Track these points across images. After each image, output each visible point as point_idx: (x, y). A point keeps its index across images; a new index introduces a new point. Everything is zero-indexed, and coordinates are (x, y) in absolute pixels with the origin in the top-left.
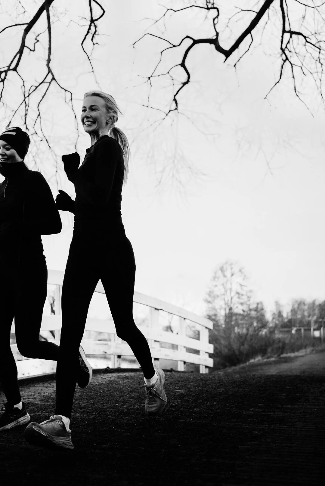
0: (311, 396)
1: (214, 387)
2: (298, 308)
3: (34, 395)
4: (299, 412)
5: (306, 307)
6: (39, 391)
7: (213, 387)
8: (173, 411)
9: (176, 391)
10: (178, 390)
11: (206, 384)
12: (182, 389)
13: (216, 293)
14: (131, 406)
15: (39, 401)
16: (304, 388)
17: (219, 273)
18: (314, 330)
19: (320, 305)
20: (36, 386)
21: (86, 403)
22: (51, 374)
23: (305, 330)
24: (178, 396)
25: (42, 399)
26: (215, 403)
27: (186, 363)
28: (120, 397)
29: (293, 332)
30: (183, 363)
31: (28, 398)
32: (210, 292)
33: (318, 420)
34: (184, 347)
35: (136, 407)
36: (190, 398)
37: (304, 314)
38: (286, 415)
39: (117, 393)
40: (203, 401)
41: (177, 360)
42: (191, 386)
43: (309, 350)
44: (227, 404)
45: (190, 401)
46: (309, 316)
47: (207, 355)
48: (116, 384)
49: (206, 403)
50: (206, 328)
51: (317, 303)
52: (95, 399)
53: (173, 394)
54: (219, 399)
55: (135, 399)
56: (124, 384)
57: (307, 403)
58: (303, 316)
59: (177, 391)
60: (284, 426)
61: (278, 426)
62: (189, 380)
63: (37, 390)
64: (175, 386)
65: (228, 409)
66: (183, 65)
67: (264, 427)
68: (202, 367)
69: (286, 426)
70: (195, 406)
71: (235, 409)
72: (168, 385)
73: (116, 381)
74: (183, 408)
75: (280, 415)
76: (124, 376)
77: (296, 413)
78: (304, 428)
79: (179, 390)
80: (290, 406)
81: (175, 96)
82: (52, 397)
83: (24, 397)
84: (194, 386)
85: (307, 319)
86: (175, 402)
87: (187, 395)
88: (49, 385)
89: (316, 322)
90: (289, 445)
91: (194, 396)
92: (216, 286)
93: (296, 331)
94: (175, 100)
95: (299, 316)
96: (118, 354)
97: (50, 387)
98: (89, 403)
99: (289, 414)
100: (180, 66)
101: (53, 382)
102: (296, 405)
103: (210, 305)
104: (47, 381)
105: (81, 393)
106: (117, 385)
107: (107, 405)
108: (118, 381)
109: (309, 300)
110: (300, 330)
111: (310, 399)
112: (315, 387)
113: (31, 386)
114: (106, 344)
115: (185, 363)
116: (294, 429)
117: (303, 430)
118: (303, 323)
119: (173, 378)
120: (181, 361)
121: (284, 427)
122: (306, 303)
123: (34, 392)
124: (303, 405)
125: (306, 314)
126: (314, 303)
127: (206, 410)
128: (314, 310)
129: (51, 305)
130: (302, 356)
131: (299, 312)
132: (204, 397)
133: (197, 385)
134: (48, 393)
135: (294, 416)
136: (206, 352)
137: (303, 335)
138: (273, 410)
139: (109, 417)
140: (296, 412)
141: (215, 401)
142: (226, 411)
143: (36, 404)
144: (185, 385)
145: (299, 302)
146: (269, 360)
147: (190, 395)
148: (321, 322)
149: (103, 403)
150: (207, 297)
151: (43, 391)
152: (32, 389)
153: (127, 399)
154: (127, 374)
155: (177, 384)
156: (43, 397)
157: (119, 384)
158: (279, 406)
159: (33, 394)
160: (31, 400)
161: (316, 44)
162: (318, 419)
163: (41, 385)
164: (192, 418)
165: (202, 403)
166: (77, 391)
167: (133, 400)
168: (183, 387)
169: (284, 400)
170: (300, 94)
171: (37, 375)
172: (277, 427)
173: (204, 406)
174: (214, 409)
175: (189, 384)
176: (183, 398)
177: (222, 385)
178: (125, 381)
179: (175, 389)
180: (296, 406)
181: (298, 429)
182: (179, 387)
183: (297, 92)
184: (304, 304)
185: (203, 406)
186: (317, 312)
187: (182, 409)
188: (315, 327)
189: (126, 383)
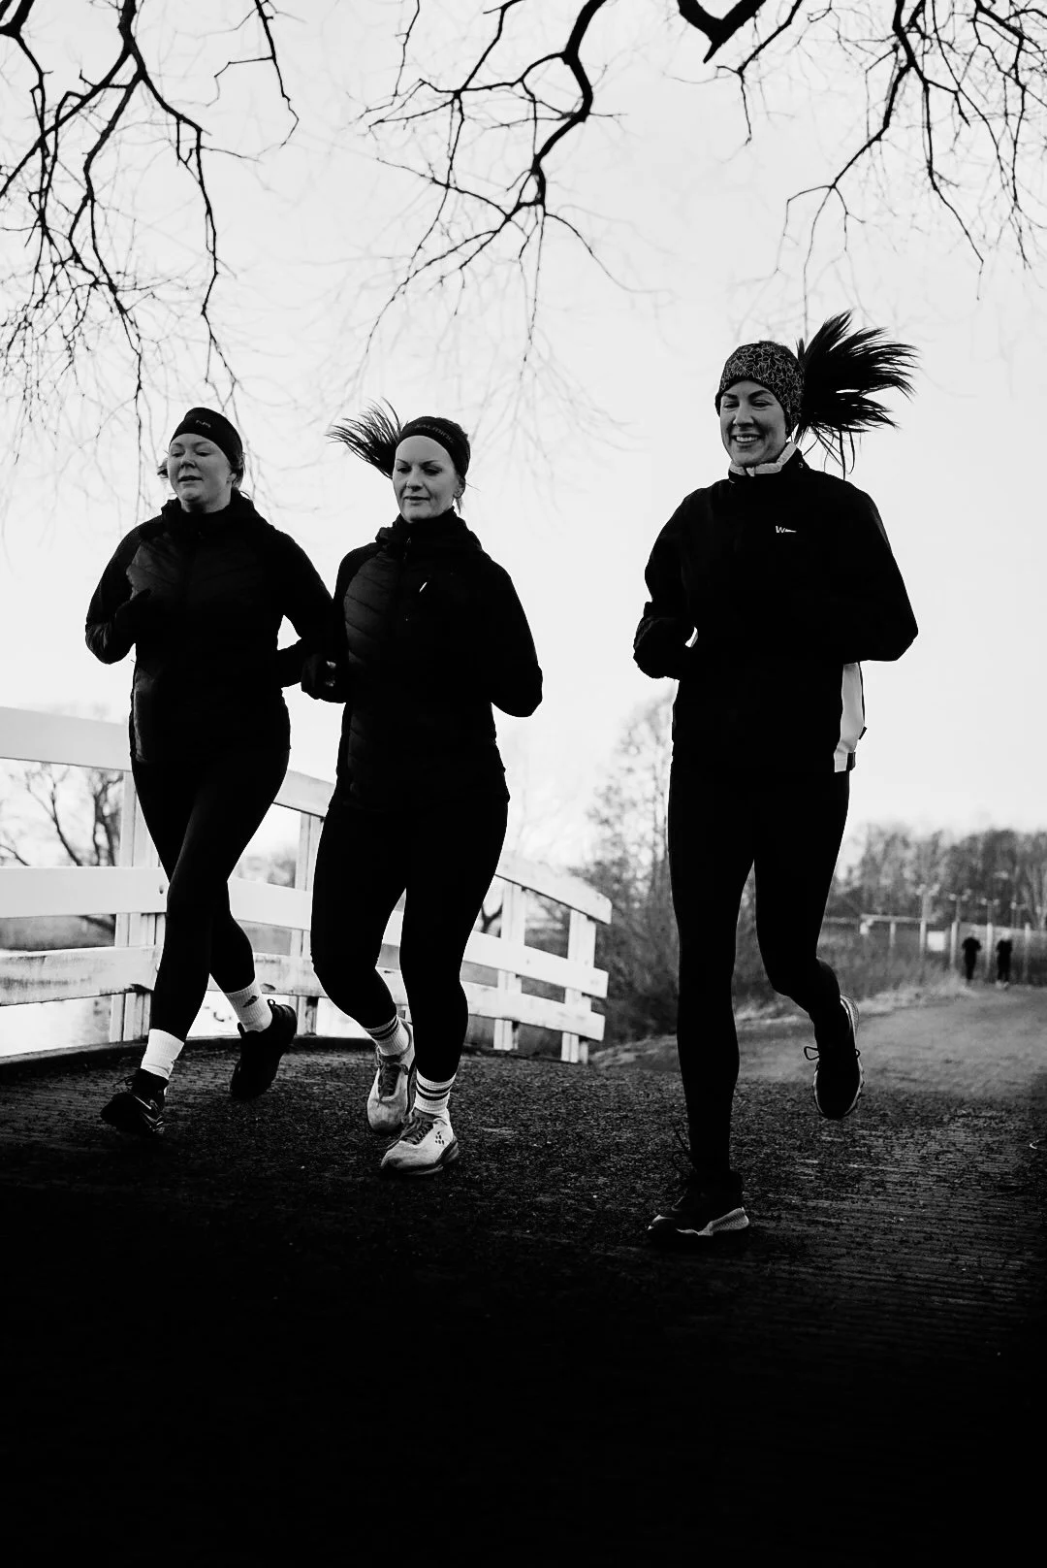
0: (892, 1172)
1: (603, 1123)
2: (886, 853)
3: (46, 1119)
4: (851, 1225)
5: (910, 854)
6: (61, 1107)
7: (599, 1124)
8: (475, 1199)
9: (485, 1130)
10: (491, 1127)
11: (577, 1109)
12: (505, 1125)
13: (626, 794)
14: (345, 1174)
15: (63, 1140)
16: (875, 1143)
17: (644, 729)
18: (930, 928)
19: (954, 849)
20: (51, 1086)
21: (208, 1156)
22: (97, 1048)
23: (899, 925)
24: (489, 1147)
25: (71, 1135)
26: (601, 1180)
27: (521, 1027)
28: (314, 1140)
29: (864, 930)
30: (509, 1024)
31: (28, 1130)
32: (610, 788)
33: (906, 1254)
34: (517, 976)
35: (360, 1179)
36: (527, 1158)
37: (902, 875)
38: (812, 1231)
39: (303, 1128)
40: (565, 1170)
41: (493, 1016)
42: (531, 1115)
43: (906, 993)
44: (639, 1186)
45: (527, 1167)
46: (917, 884)
47: (588, 1002)
48: (300, 1096)
49: (576, 1179)
50: (590, 918)
51: (945, 843)
52: (235, 1145)
53: (476, 1141)
54: (615, 1166)
55: (358, 1154)
56: (325, 1096)
57: (880, 1198)
58: (900, 881)
59: (490, 1130)
60: (801, 1269)
61: (787, 1267)
62: (528, 1093)
63: (56, 1102)
64: (484, 1115)
65: (640, 1203)
66: (570, 56)
67: (743, 1270)
68: (571, 1041)
69: (810, 1271)
70: (542, 1185)
71: (660, 1205)
72: (463, 1110)
73: (301, 1085)
74: (503, 1191)
75: (794, 1230)
76: (327, 1065)
77: (841, 1227)
78: (861, 1279)
79: (495, 1127)
80: (826, 1204)
81: (537, 159)
82: (101, 1129)
83: (16, 1125)
84: (542, 1118)
85: (911, 890)
86: (480, 1168)
87: (519, 1146)
88: (92, 1087)
89: (936, 902)
90: (813, 1330)
91: (538, 1152)
92: (630, 770)
93: (873, 928)
94: (536, 169)
95: (886, 881)
96: (309, 995)
97: (95, 1094)
98: (216, 1157)
99: (821, 1229)
100: (559, 61)
101: (104, 1077)
102: (844, 1199)
103: (607, 832)
104: (86, 1073)
105: (194, 1122)
106: (305, 1099)
107: (273, 1167)
108: (308, 1084)
109: (920, 832)
110: (887, 925)
111: (889, 1182)
112: (911, 1140)
113: (34, 1087)
114: (273, 962)
115: (516, 1024)
116: (834, 1280)
117: (859, 1283)
118: (896, 901)
119: (476, 1084)
120: (504, 1019)
121: (803, 1273)
122: (911, 839)
123: (47, 1108)
124: (867, 1201)
125: (908, 874)
126: (935, 842)
127: (573, 1202)
128: (934, 864)
129: (97, 798)
130: (882, 1015)
131: (886, 868)
132: (567, 1156)
133: (551, 1115)
134: (89, 1116)
135: (835, 1239)
136: (584, 994)
137: (892, 941)
138: (775, 1214)
139: (277, 1207)
140: (843, 1224)
141: (603, 1172)
142: (633, 1210)
143: (53, 1149)
144: (514, 1110)
145: (887, 837)
146: (778, 1021)
147: (528, 1148)
148: (954, 903)
149: (259, 1161)
150: (600, 803)
151: (72, 1107)
152: (39, 1096)
153: (334, 1150)
154: (334, 1060)
155: (488, 1105)
156: (74, 1127)
157: (310, 1096)
158: (795, 1200)
159: (43, 1114)
160: (36, 1137)
161: (1008, 19)
162: (906, 1251)
163: (67, 1083)
164: (531, 1228)
165: (562, 1178)
166: (180, 1113)
167: (353, 1155)
168: (507, 1117)
169: (811, 1181)
170: (943, 182)
171: (55, 1050)
172: (784, 1271)
173: (569, 1188)
174: (598, 1198)
175: (524, 1109)
176: (507, 1155)
177: (626, 1117)
178: (330, 1085)
179: (484, 1124)
180: (846, 1205)
181: (845, 1280)
182: (494, 1117)
183: (936, 178)
184: (906, 844)
185: (566, 1187)
186: (942, 870)
187: (499, 1194)
188: (933, 919)
189: (330, 1093)
